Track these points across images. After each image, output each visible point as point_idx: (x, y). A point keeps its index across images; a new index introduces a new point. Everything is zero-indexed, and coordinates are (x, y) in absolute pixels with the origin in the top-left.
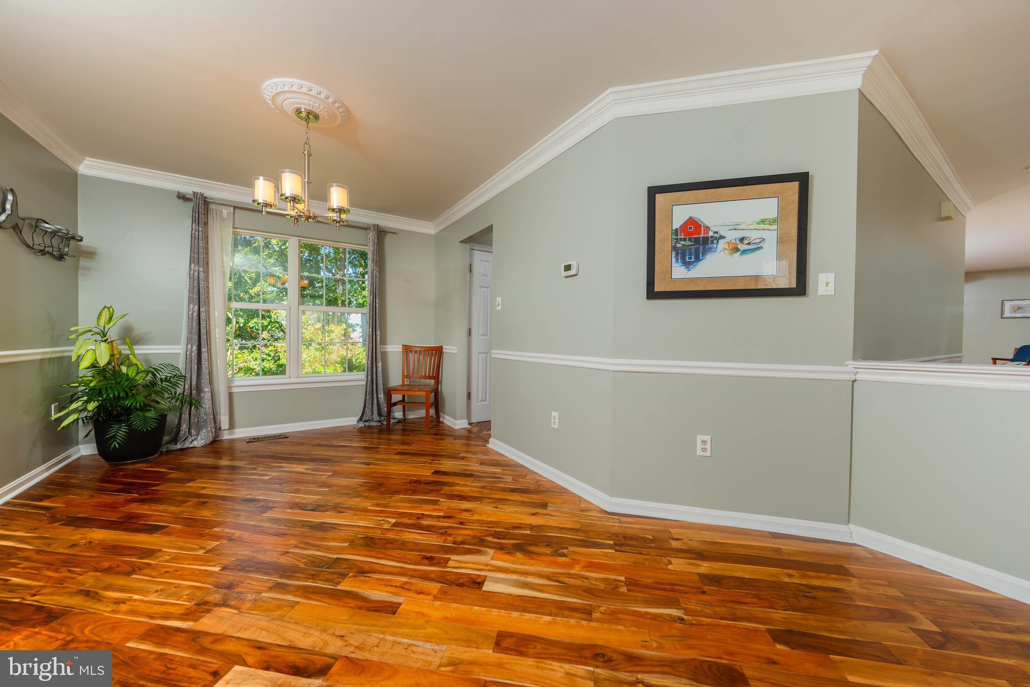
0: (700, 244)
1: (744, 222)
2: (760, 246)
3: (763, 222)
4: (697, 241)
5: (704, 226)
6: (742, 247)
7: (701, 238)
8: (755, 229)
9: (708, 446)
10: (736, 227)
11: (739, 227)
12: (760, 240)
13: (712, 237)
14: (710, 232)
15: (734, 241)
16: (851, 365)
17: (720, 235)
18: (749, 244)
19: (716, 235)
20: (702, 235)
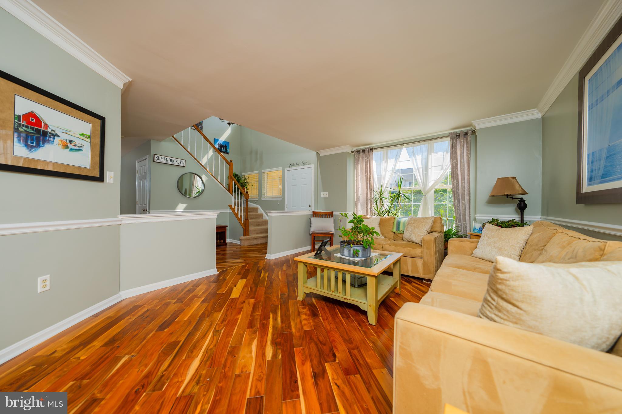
0: (40, 135)
1: (72, 131)
2: (81, 149)
3: (83, 135)
4: (38, 131)
5: (43, 123)
6: (71, 146)
7: (41, 131)
8: (78, 138)
9: (48, 283)
10: (67, 132)
11: (69, 133)
12: (81, 145)
13: (50, 133)
14: (49, 128)
15: (65, 141)
16: (120, 217)
17: (56, 134)
18: (75, 145)
19: (53, 132)
20: (42, 129)
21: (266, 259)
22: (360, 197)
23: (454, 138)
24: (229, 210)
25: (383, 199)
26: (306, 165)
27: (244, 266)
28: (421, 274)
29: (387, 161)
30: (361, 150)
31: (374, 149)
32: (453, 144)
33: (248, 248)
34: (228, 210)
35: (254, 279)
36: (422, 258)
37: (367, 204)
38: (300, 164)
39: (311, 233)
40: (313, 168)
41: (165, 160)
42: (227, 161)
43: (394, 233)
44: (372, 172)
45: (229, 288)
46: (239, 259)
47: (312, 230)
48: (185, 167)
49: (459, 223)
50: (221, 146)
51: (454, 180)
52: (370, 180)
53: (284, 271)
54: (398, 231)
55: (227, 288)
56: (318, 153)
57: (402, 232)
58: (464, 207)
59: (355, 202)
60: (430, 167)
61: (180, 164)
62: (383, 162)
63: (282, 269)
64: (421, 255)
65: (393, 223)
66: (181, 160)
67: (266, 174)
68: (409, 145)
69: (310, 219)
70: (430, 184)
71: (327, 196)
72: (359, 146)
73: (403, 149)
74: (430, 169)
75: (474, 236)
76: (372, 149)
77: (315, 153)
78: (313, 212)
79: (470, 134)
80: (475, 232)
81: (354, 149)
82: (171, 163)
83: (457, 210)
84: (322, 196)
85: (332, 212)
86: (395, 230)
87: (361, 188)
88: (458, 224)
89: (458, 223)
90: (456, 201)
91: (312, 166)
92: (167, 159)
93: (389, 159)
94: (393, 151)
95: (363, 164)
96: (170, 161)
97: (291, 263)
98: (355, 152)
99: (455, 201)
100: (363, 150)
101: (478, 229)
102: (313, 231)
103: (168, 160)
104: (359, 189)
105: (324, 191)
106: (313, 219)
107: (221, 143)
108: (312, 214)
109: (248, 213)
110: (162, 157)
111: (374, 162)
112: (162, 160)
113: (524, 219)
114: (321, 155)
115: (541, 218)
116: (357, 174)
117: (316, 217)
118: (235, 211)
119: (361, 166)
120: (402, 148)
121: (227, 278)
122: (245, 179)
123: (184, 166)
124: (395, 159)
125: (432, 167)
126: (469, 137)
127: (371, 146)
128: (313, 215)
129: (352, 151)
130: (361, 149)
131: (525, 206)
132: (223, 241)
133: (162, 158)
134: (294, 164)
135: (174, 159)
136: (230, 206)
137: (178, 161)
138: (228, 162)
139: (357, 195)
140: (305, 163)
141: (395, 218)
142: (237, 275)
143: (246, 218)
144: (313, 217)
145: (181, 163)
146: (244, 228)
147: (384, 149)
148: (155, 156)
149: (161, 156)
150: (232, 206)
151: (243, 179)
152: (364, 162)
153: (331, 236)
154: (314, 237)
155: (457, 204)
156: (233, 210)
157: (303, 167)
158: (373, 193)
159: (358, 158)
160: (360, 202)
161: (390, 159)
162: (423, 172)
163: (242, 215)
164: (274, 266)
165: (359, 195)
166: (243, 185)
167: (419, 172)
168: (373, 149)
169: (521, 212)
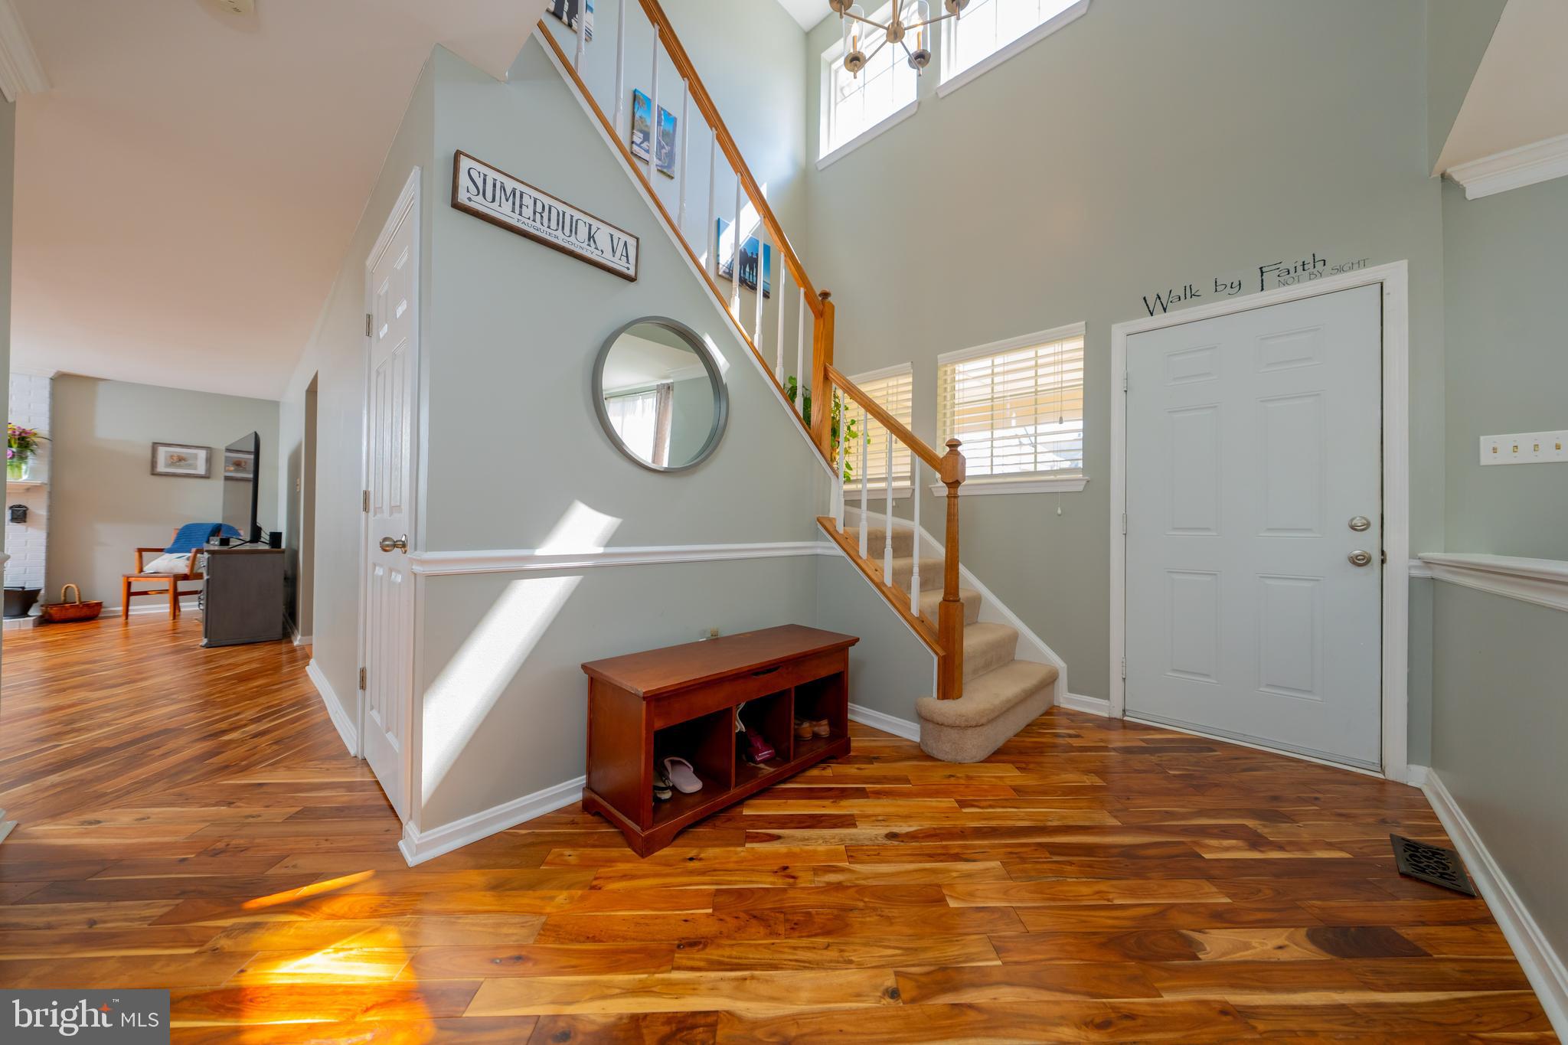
38: (1250, 282)
41: (528, 212)
42: (810, 293)
48: (634, 279)
61: (608, 254)
66: (617, 234)
82: (560, 239)
92: (539, 208)
96: (554, 224)
103: (546, 215)
110: (510, 184)
112: (507, 207)
118: (857, 549)
123: (631, 272)
132: (830, 725)
133: (508, 192)
135: (577, 215)
137: (603, 236)
138: (816, 296)
145: (618, 254)
146: (942, 653)
148: (465, 163)
149: (500, 178)
156: (848, 544)
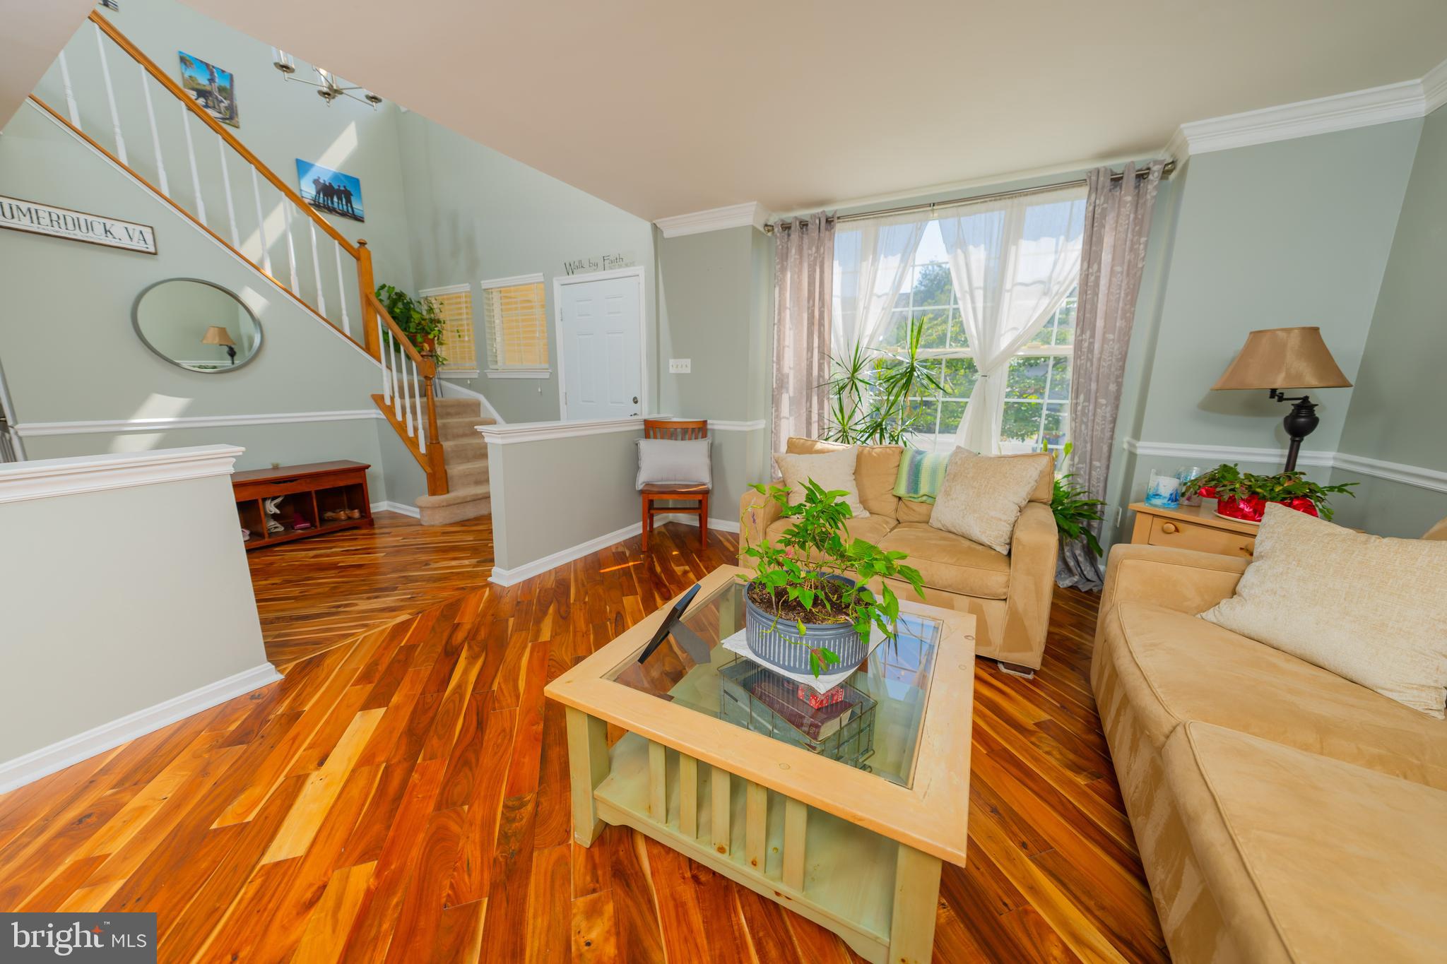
21: (490, 585)
22: (788, 376)
23: (1103, 187)
24: (376, 413)
25: (859, 385)
26: (620, 266)
27: (403, 627)
28: (995, 650)
29: (875, 260)
30: (798, 223)
31: (839, 218)
32: (1098, 210)
33: (444, 533)
34: (374, 411)
35: (418, 703)
36: (1005, 600)
37: (809, 399)
38: (601, 263)
39: (640, 486)
40: (642, 279)
41: (45, 222)
42: (344, 244)
43: (900, 498)
44: (827, 297)
45: (287, 777)
46: (396, 589)
47: (643, 478)
48: (155, 254)
49: (1080, 466)
50: (327, 190)
51: (1083, 332)
52: (821, 325)
53: (545, 643)
54: (913, 495)
55: (281, 779)
56: (656, 229)
57: (924, 498)
58: (1102, 416)
59: (773, 391)
60: (1008, 285)
61: (126, 240)
62: (864, 264)
63: (538, 633)
64: (1005, 590)
65: (899, 466)
66: (131, 226)
67: (496, 296)
68: (951, 210)
69: (637, 444)
70: (1004, 342)
71: (688, 371)
72: (788, 208)
73: (930, 223)
74: (1008, 291)
75: (1147, 516)
76: (829, 221)
77: (647, 226)
78: (646, 422)
79: (1156, 174)
80: (1156, 506)
81: (774, 219)
82: (79, 235)
83: (1081, 426)
84: (672, 370)
85: (705, 422)
86: (902, 490)
87: (792, 346)
88: (1077, 468)
89: (1078, 463)
90: (1082, 397)
91: (640, 270)
92: (55, 218)
93: (882, 256)
94: (899, 229)
95: (800, 271)
96: (71, 227)
97: (572, 601)
98: (776, 230)
99: (1077, 397)
100: (801, 222)
101: (1168, 495)
102: (647, 484)
103: (61, 222)
104: (786, 349)
105: (678, 355)
106: (646, 446)
107: (325, 179)
108: (643, 427)
109: (435, 419)
110: (24, 205)
111: (836, 263)
112: (26, 221)
113: (1299, 461)
114: (668, 233)
115: (1335, 459)
116: (780, 305)
117: (655, 437)
118: (394, 414)
119: (796, 276)
120: (927, 220)
121: (306, 708)
122: (431, 310)
123: (152, 249)
124: (903, 256)
125: (1014, 285)
126: (1150, 187)
127: (829, 210)
128: (645, 430)
129: (766, 225)
130: (796, 218)
131: (1313, 423)
132: (359, 512)
133: (24, 210)
134: (580, 262)
135: (90, 218)
136: (378, 399)
137: (118, 229)
138: (352, 247)
139: (779, 370)
140: (617, 261)
141: (902, 452)
142: (360, 681)
143: (431, 439)
144: (647, 436)
145: (135, 239)
146: (429, 470)
147: (869, 223)
149: (15, 203)
150: (382, 397)
151: (425, 308)
152: (806, 265)
153: (701, 498)
154: (651, 502)
155: (1084, 408)
156: (390, 411)
157: (608, 274)
158: (829, 363)
159: (785, 251)
160: (787, 392)
161: (885, 257)
162: (985, 301)
163: (417, 425)
164: (511, 621)
165: (786, 370)
166: (423, 329)
167: (973, 302)
168: (836, 220)
169: (1293, 441)
